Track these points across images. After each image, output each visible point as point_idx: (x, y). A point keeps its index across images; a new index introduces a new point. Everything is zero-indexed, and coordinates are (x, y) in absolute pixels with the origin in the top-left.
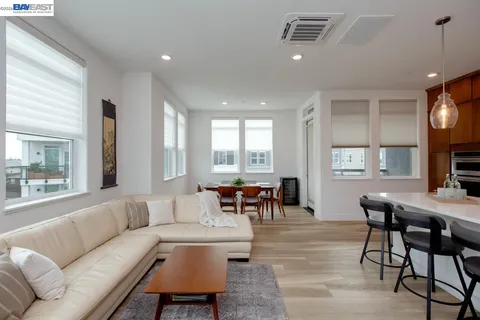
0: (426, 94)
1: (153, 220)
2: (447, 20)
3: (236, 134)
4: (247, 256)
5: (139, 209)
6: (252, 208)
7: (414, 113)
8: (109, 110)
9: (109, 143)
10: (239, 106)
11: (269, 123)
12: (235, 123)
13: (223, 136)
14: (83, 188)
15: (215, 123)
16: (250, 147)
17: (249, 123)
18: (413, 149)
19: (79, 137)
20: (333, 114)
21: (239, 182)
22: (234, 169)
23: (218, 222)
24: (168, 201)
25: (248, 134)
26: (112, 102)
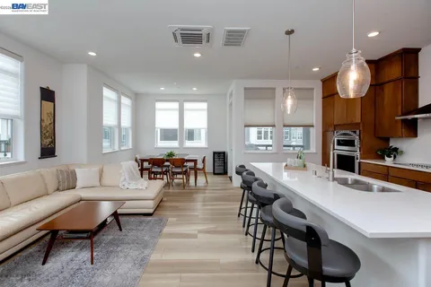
0: (321, 83)
1: (79, 184)
2: (292, 32)
3: (176, 114)
4: (151, 211)
5: (68, 175)
6: (181, 176)
7: (312, 99)
8: (48, 95)
9: (47, 122)
10: (174, 90)
11: (204, 105)
12: (176, 105)
13: (166, 116)
14: (21, 158)
15: (159, 105)
16: (188, 125)
17: (187, 105)
18: (311, 129)
19: (17, 117)
20: (245, 98)
21: (171, 155)
22: (174, 144)
23: (132, 186)
24: (96, 169)
25: (187, 114)
26: (51, 89)
